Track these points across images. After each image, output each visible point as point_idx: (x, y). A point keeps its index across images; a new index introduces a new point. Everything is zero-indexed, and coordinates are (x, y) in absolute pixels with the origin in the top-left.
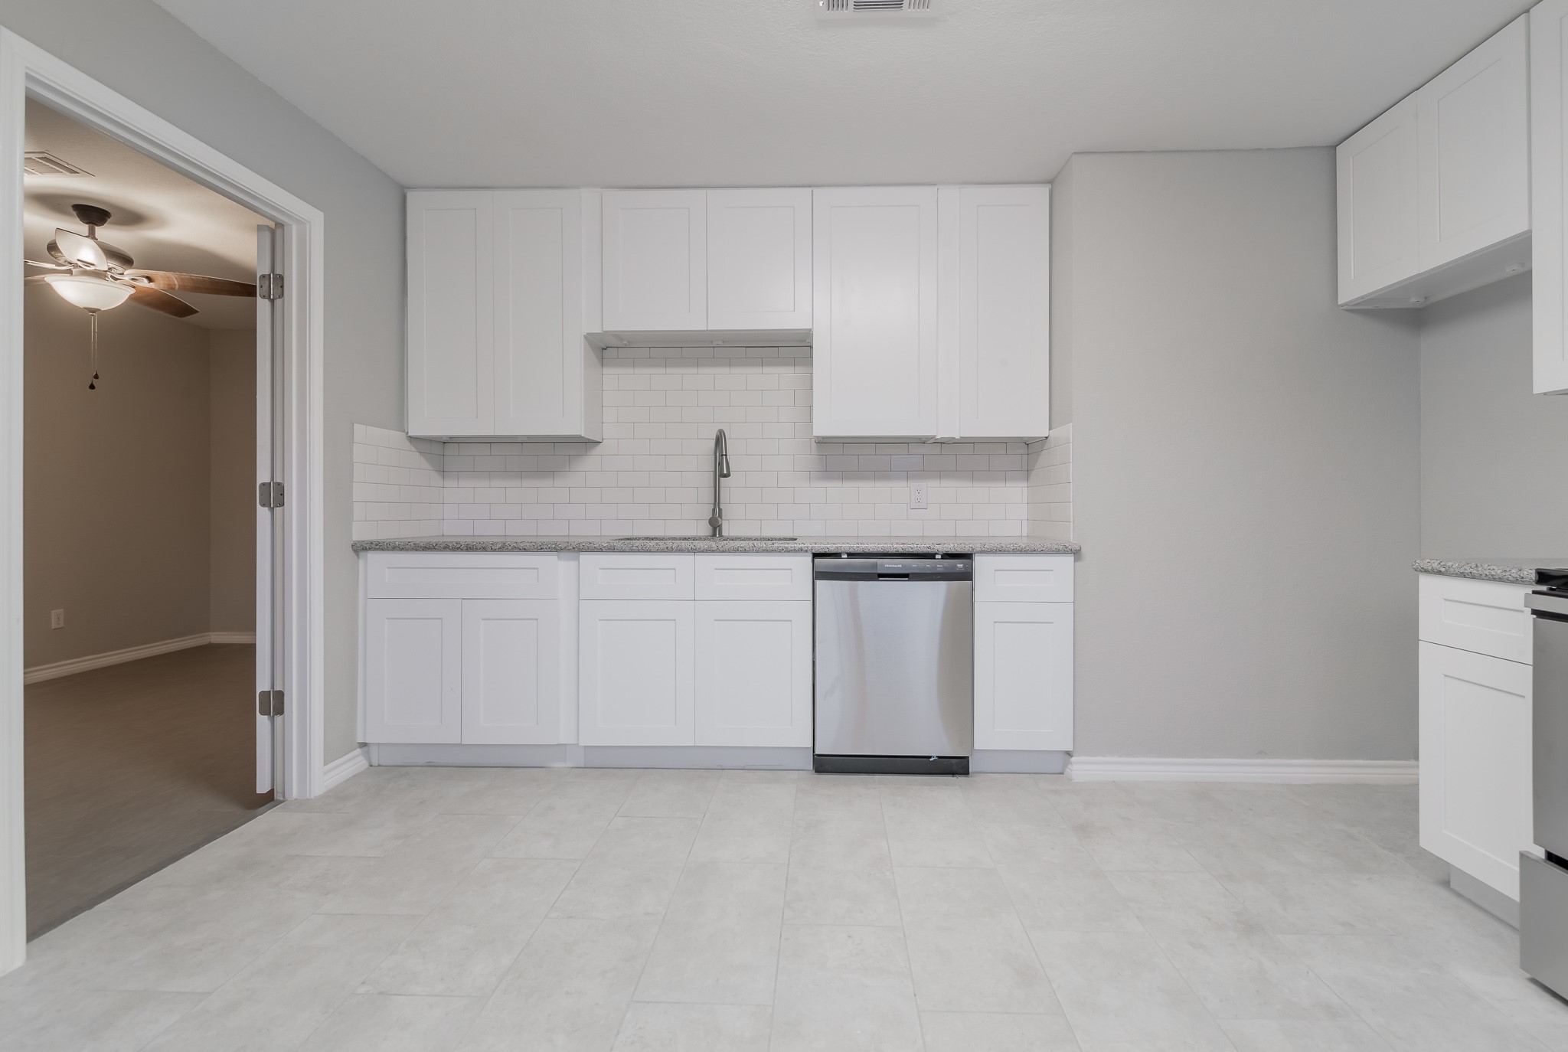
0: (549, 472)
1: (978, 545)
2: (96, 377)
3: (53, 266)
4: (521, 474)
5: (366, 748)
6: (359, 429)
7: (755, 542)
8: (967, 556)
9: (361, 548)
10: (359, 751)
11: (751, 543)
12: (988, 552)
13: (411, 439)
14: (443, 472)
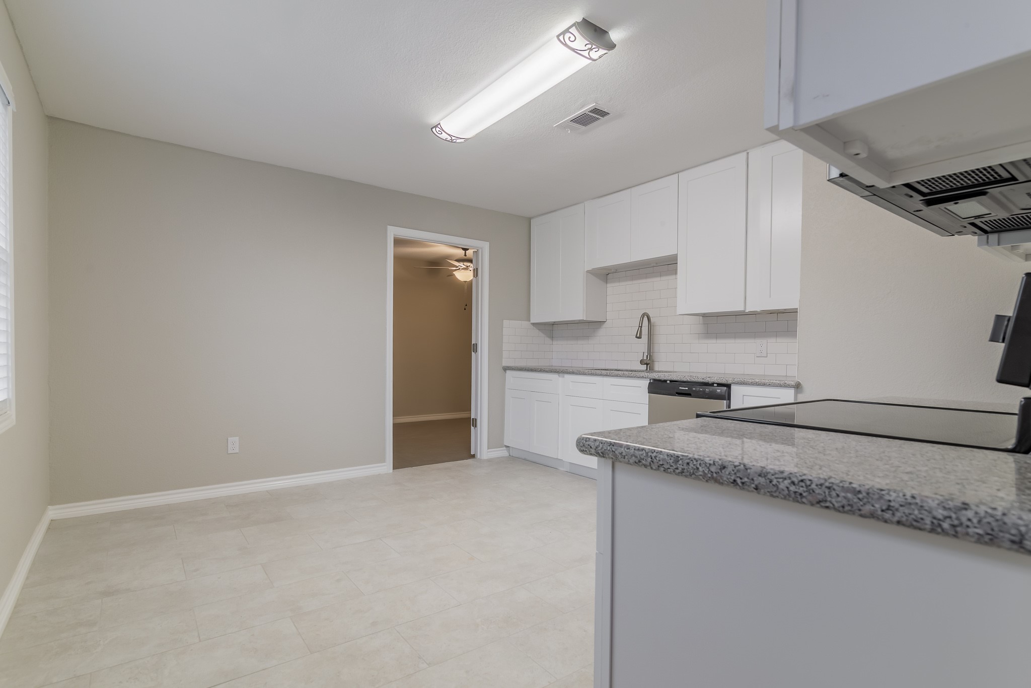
0: (586, 337)
1: (731, 379)
2: (466, 305)
3: (455, 268)
4: (577, 338)
5: (508, 448)
6: (506, 322)
7: (625, 372)
8: (728, 386)
9: (506, 369)
10: (505, 448)
11: (623, 372)
12: (736, 384)
13: (533, 324)
14: (552, 338)
